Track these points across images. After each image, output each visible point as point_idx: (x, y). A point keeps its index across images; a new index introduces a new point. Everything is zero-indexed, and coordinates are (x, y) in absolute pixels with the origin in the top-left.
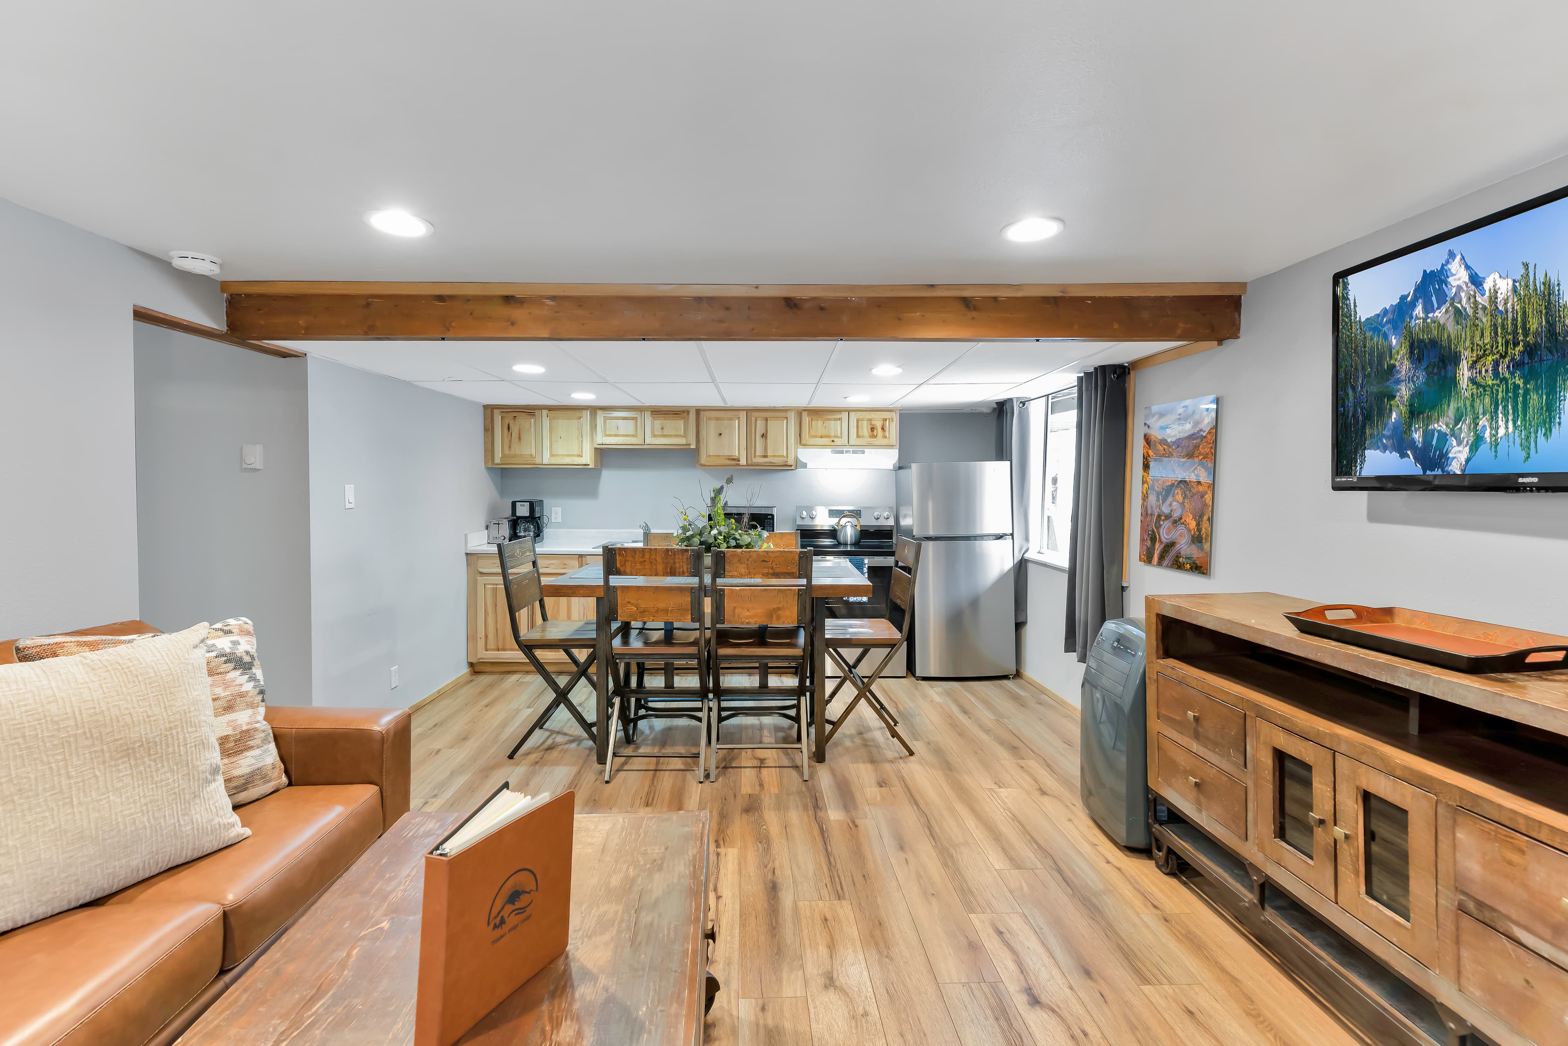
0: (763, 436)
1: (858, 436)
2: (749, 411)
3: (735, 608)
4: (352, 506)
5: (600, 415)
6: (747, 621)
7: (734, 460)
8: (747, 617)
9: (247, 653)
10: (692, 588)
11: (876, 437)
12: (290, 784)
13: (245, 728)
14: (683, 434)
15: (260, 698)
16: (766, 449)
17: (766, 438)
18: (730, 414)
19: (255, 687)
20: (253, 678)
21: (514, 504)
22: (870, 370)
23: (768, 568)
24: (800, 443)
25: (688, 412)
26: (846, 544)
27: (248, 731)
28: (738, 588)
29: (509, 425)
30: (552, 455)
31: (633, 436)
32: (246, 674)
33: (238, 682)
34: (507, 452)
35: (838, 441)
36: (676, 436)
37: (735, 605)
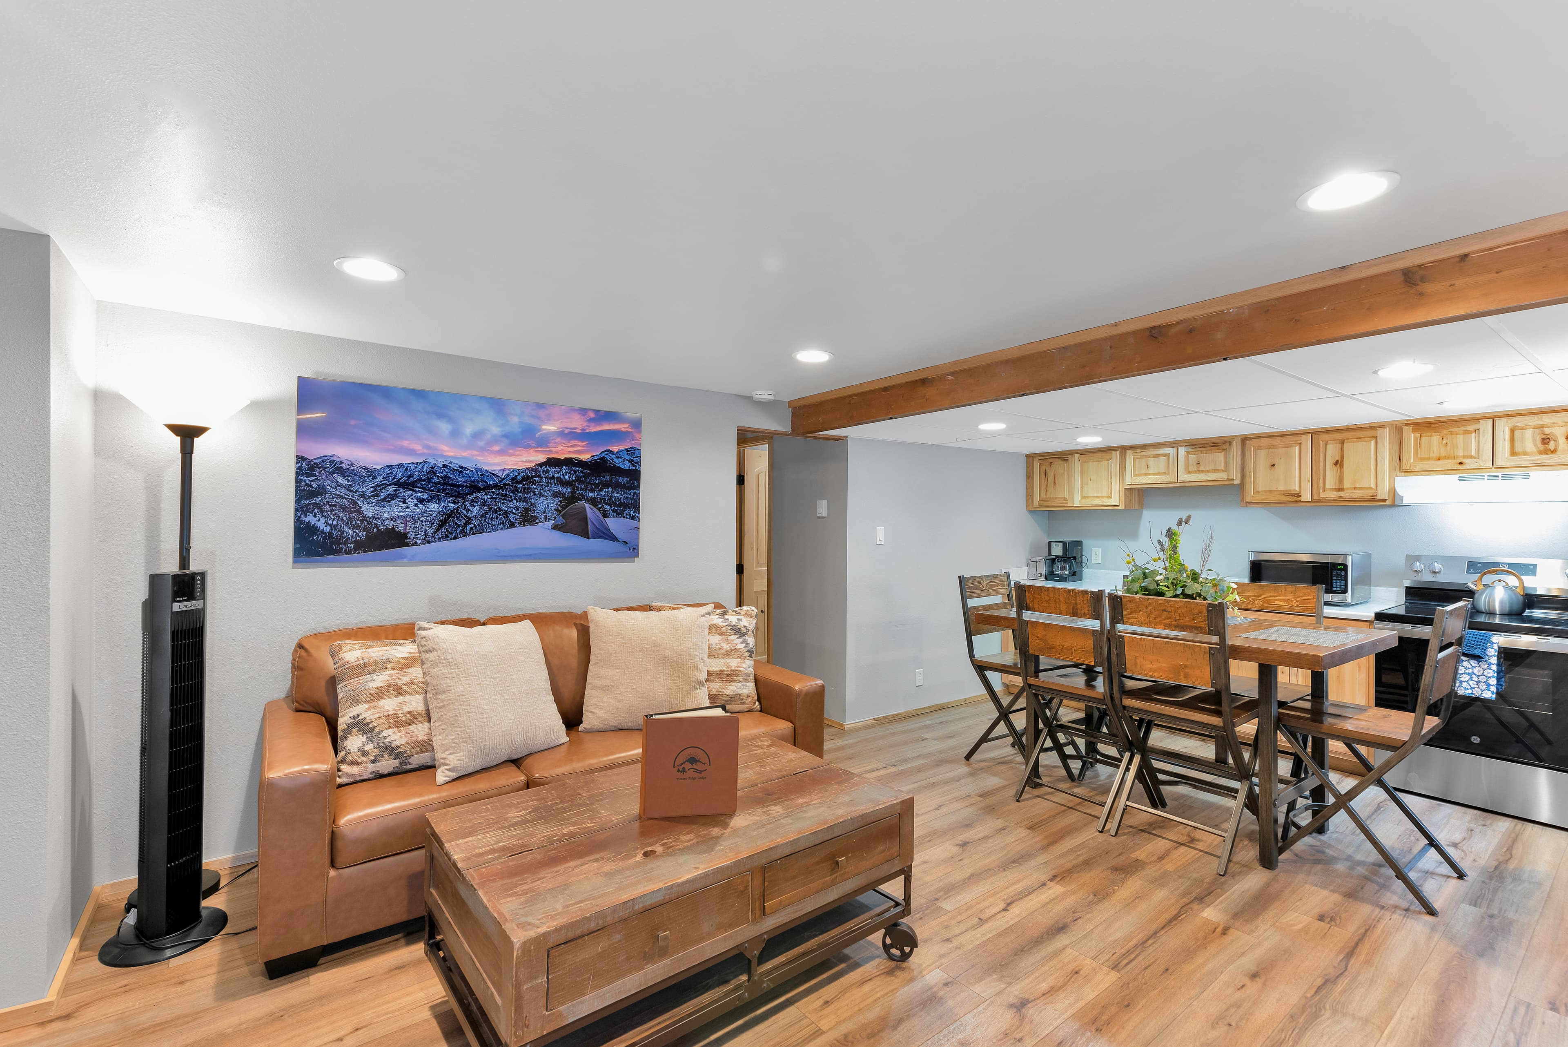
0: (1336, 463)
1: (1513, 453)
2: (1314, 434)
3: (1136, 657)
4: (882, 542)
5: (1130, 456)
6: (1151, 674)
7: (1292, 495)
8: (1151, 670)
9: (745, 627)
10: (1094, 631)
11: (1554, 452)
12: (761, 711)
13: (733, 669)
14: (1223, 469)
15: (748, 654)
16: (1341, 480)
17: (1342, 466)
18: (1286, 441)
19: (745, 647)
20: (745, 642)
21: (1050, 543)
22: (1375, 372)
23: (1171, 618)
24: (1400, 470)
25: (1230, 443)
26: (1492, 614)
27: (735, 671)
28: (1138, 637)
29: (1046, 470)
30: (1083, 497)
31: (1165, 473)
32: (741, 638)
33: (734, 642)
34: (1044, 496)
35: (1470, 464)
36: (1215, 471)
37: (1137, 654)
